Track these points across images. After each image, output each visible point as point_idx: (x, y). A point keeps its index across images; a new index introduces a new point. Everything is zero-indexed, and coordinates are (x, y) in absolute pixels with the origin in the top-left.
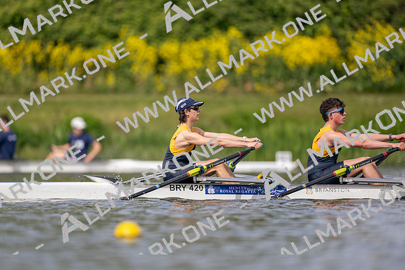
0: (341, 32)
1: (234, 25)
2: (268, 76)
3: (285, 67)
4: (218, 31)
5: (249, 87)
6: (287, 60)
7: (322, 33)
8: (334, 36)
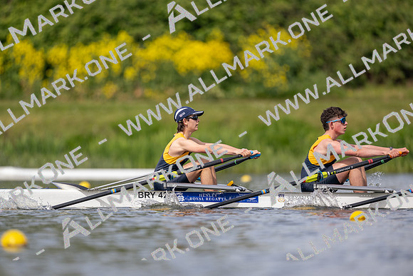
0: (233, 37)
1: (124, 29)
2: (158, 82)
3: (176, 73)
4: (108, 35)
5: (139, 92)
6: (177, 66)
7: (214, 38)
8: (227, 41)
